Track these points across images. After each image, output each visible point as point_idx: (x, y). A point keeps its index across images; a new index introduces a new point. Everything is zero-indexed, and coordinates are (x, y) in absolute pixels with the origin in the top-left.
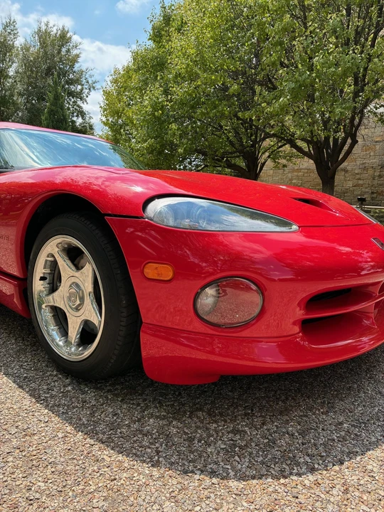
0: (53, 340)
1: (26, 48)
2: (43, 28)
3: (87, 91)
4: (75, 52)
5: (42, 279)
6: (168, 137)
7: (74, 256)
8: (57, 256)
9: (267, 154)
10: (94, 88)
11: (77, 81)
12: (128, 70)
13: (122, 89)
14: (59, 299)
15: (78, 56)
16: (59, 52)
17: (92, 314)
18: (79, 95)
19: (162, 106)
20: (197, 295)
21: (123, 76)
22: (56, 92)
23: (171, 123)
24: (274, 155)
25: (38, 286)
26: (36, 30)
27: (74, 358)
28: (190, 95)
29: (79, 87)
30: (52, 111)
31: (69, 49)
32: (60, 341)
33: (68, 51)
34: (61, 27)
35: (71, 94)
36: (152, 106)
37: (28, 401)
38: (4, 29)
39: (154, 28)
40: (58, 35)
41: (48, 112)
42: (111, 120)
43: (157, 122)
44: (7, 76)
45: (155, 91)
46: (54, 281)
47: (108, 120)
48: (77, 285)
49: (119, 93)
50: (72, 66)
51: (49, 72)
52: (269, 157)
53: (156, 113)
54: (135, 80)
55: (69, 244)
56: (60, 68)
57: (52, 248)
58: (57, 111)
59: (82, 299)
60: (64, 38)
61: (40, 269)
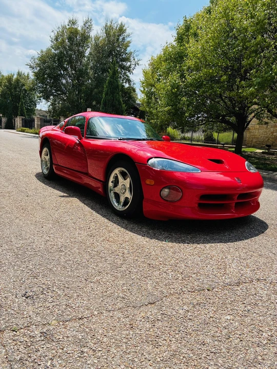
0: (114, 203)
1: (97, 38)
2: (109, 24)
3: (134, 66)
4: (128, 39)
5: (112, 182)
6: (180, 106)
7: (124, 175)
8: (118, 174)
9: (253, 114)
10: (138, 64)
11: (127, 60)
12: (160, 58)
13: (156, 69)
14: (117, 190)
15: (129, 42)
16: (118, 40)
17: (128, 195)
18: (128, 69)
19: (178, 86)
20: (161, 191)
21: (157, 62)
22: (115, 70)
23: (183, 96)
24: (258, 116)
25: (111, 184)
26: (104, 26)
27: (121, 210)
28: (196, 80)
29: (129, 63)
30: (111, 82)
31: (124, 38)
32: (116, 204)
33: (124, 39)
34: (120, 23)
35: (123, 67)
36: (172, 86)
37: (106, 220)
38: (84, 25)
39: (178, 34)
40: (118, 28)
41: (108, 83)
42: (146, 90)
43: (174, 96)
44: (84, 56)
45: (174, 77)
46: (116, 183)
47: (144, 89)
48: (124, 185)
49: (153, 73)
50: (125, 49)
51: (110, 54)
52: (254, 117)
53: (173, 90)
54: (164, 66)
55: (123, 171)
56: (118, 51)
57: (117, 171)
58: (114, 82)
59: (125, 190)
60: (121, 30)
61: (112, 179)
